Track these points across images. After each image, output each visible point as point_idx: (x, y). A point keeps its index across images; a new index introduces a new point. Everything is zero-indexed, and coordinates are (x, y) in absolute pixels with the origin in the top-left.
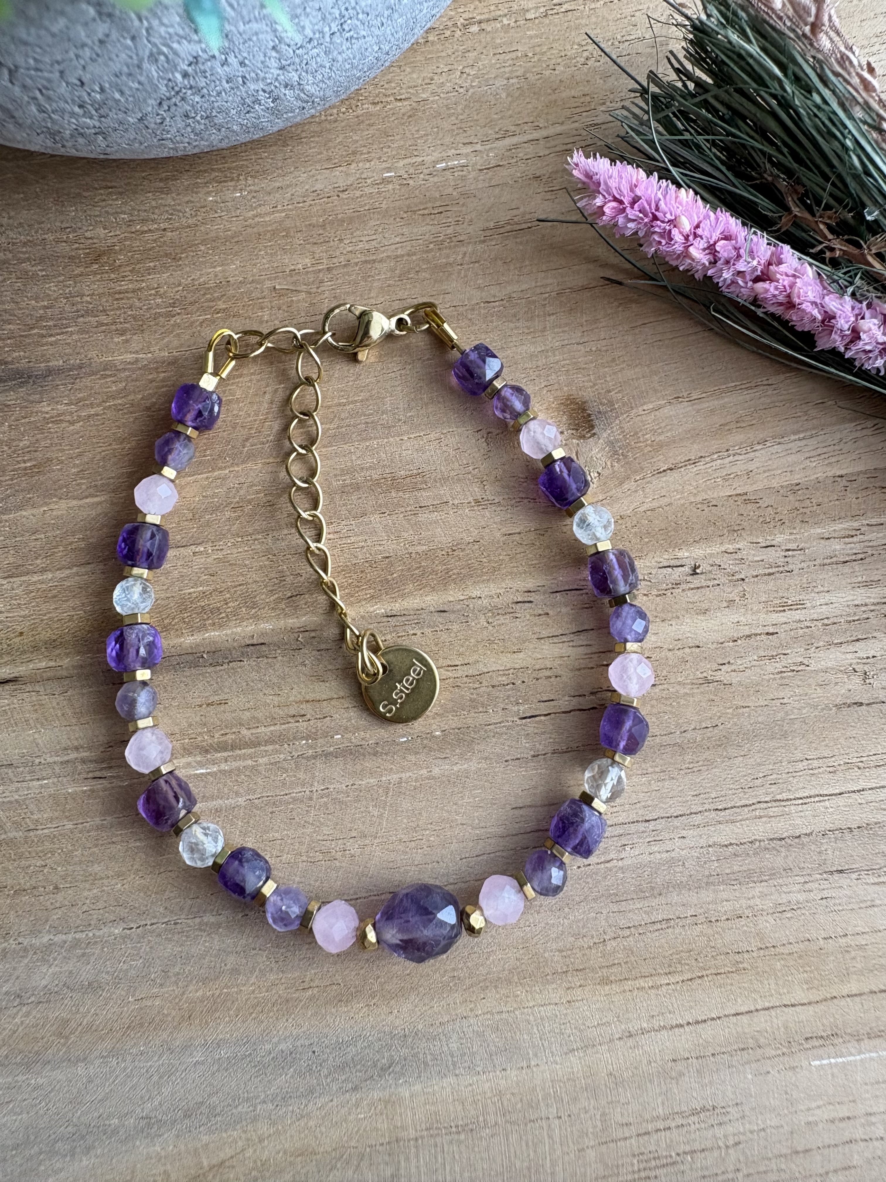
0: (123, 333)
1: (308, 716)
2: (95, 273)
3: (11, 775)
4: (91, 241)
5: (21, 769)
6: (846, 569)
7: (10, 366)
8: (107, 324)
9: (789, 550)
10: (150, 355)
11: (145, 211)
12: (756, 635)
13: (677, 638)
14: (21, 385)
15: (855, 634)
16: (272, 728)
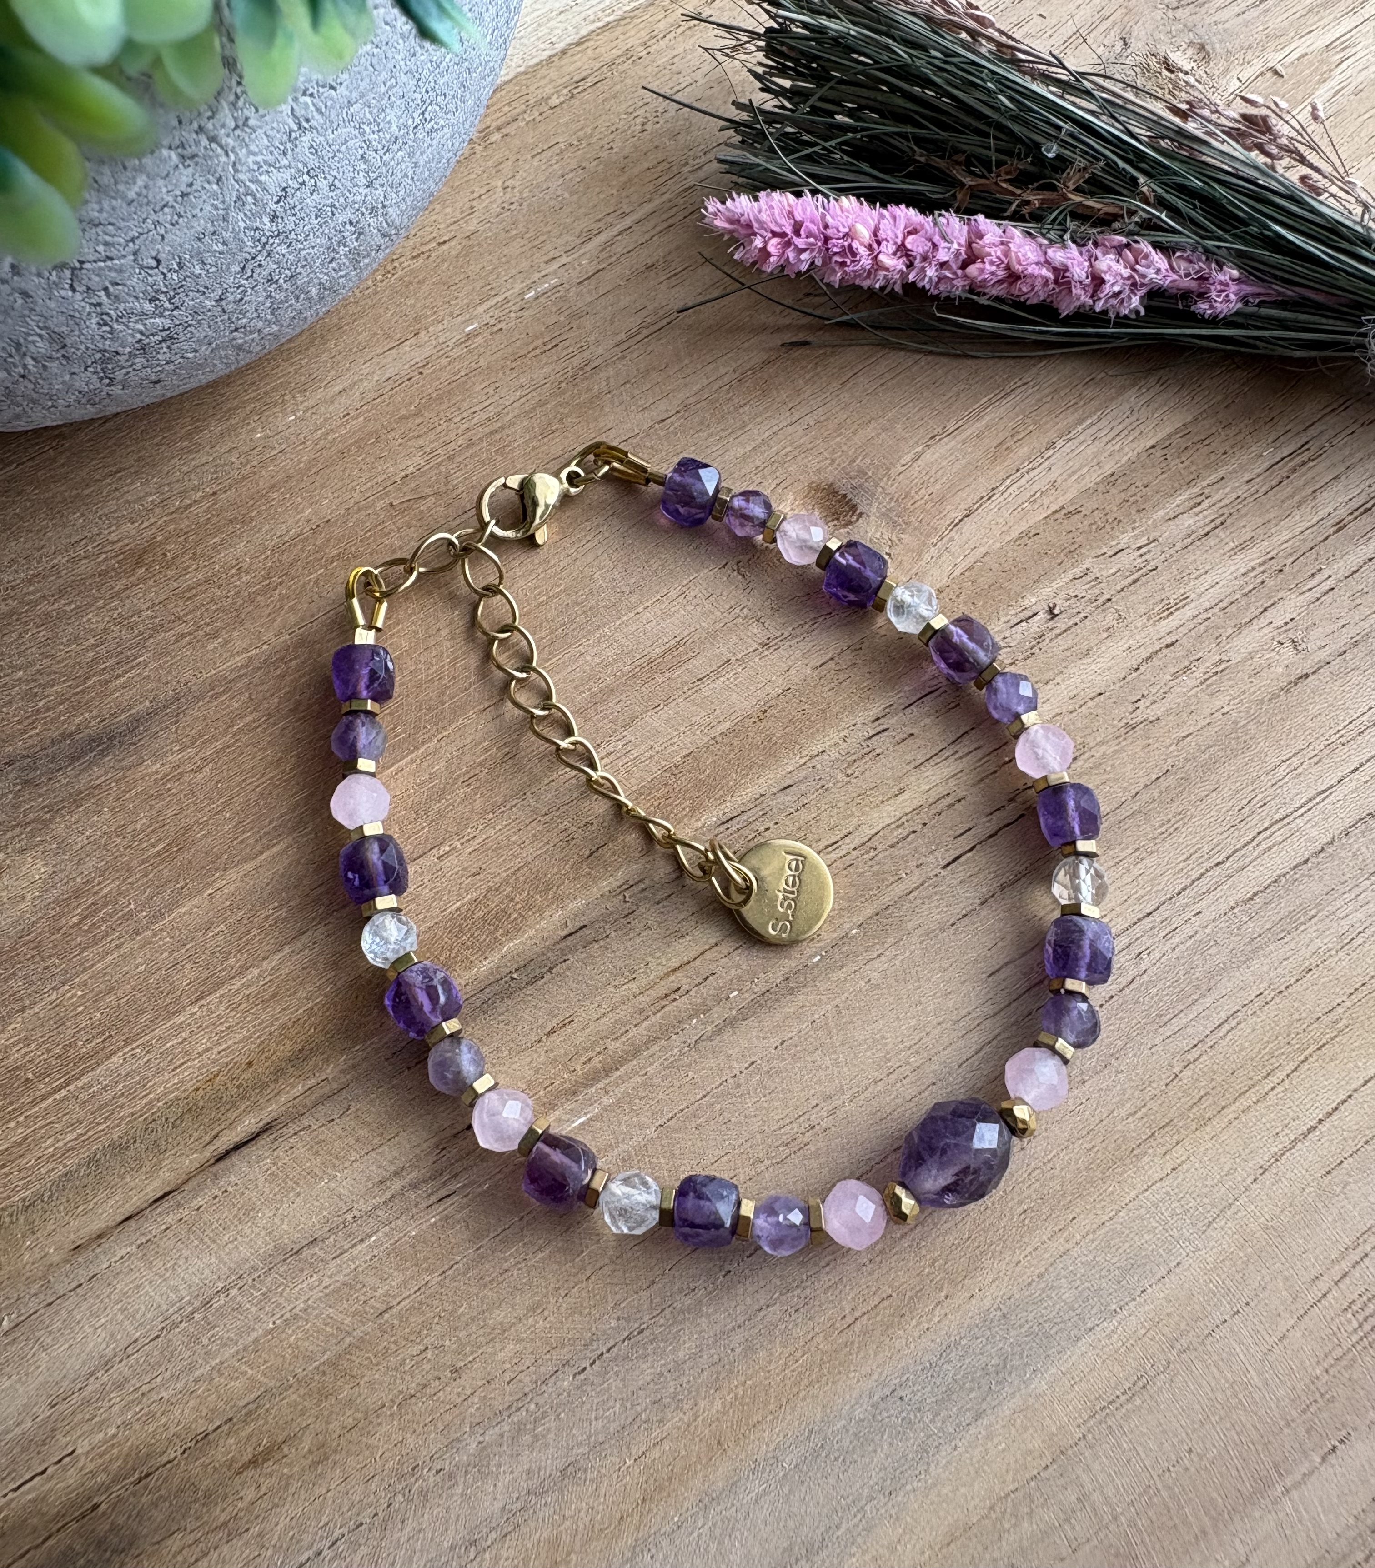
0: (215, 635)
1: (685, 987)
2: (143, 580)
3: (321, 1253)
4: (121, 544)
5: (331, 1239)
6: (1212, 541)
7: (77, 737)
8: (189, 634)
9: (1140, 548)
10: (265, 647)
11: (178, 481)
12: (1157, 652)
13: (1072, 694)
14: (103, 754)
15: (1259, 604)
16: (646, 1024)
